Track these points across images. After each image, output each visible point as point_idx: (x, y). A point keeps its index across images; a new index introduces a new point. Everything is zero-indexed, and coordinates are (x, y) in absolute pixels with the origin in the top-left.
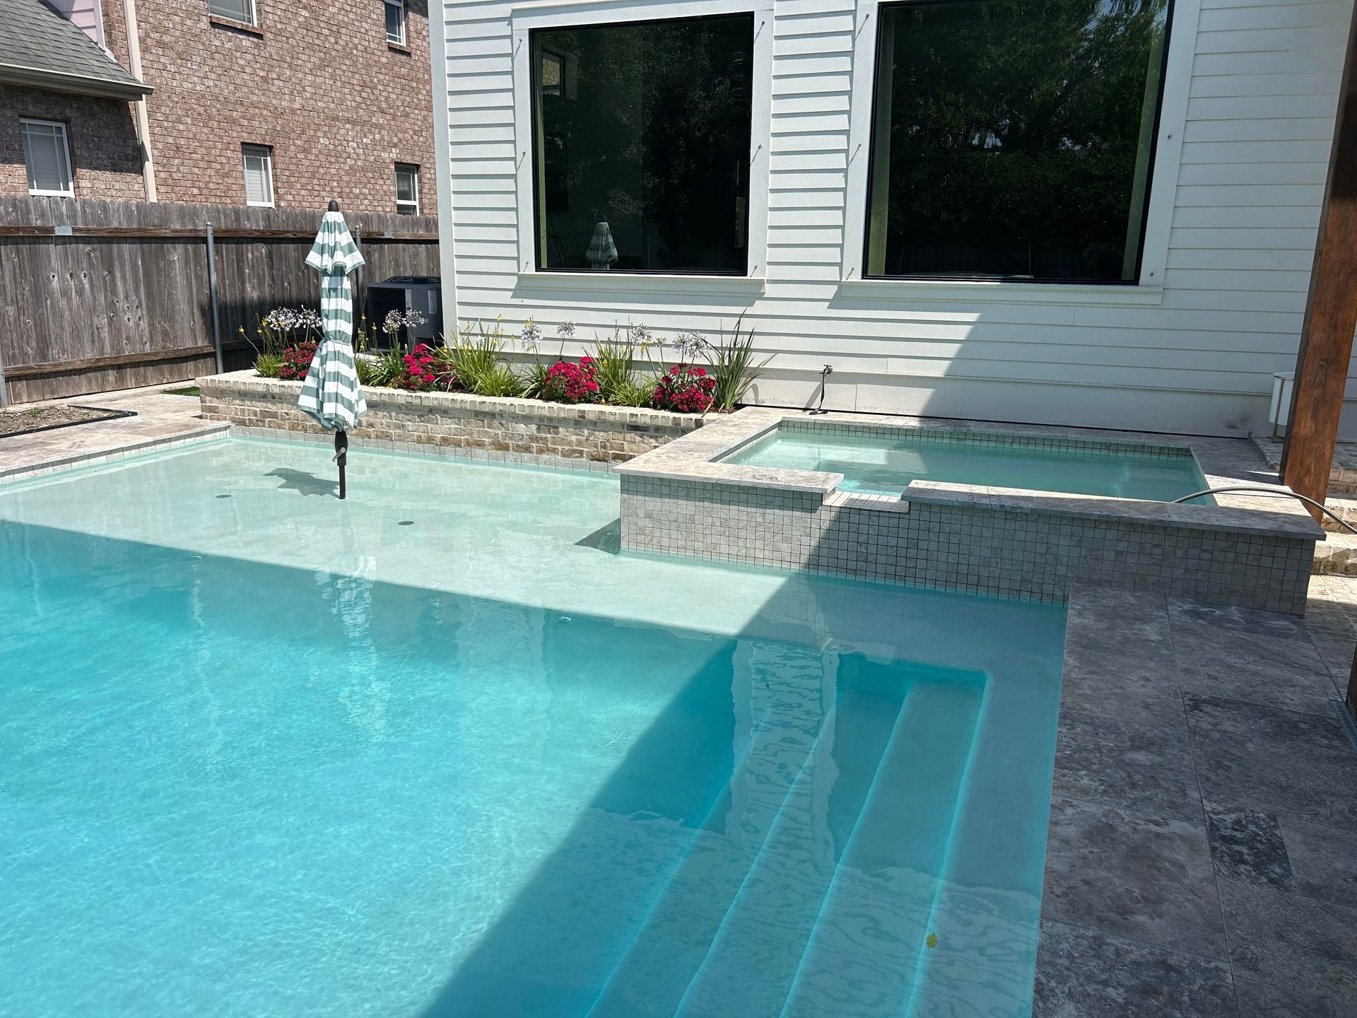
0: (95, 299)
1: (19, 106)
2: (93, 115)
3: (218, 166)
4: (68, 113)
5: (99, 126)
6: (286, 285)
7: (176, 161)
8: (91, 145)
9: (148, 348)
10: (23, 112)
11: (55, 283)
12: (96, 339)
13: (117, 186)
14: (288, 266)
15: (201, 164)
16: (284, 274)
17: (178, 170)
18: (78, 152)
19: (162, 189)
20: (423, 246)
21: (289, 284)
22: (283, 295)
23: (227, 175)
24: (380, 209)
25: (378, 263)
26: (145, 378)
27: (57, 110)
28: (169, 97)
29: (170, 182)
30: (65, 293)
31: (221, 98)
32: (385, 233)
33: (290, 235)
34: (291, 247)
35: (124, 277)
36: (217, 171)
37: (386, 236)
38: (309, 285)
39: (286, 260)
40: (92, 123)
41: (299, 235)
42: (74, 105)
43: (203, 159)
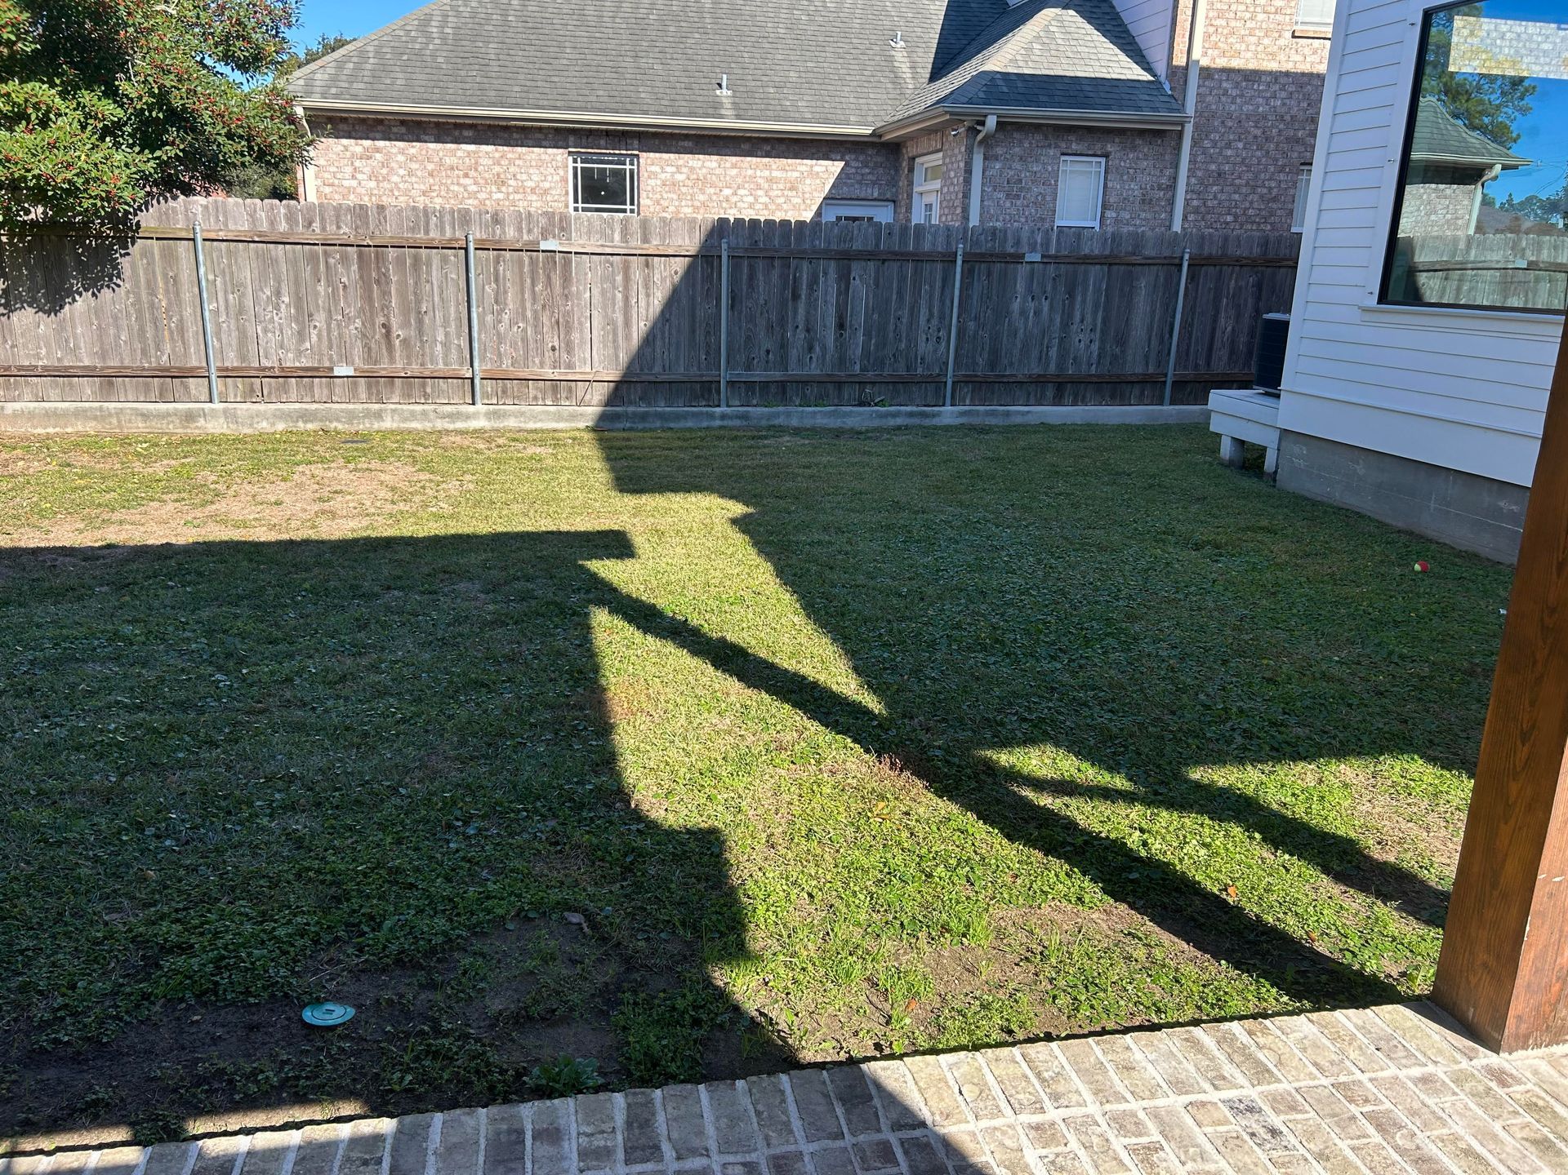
0: (1051, 320)
1: (1063, 145)
2: (1134, 148)
3: (1265, 191)
4: (1109, 148)
5: (1138, 158)
7: (1215, 188)
8: (1125, 177)
9: (1093, 370)
10: (1065, 151)
11: (1016, 306)
12: (1043, 358)
13: (1143, 215)
15: (1244, 190)
17: (1215, 197)
18: (1110, 184)
19: (1191, 217)
23: (1275, 199)
26: (1084, 397)
27: (1098, 146)
28: (1223, 122)
29: (1203, 209)
30: (1023, 312)
31: (1288, 118)
35: (1084, 301)
36: (1262, 196)
40: (1131, 156)
42: (1117, 140)
43: (1247, 184)
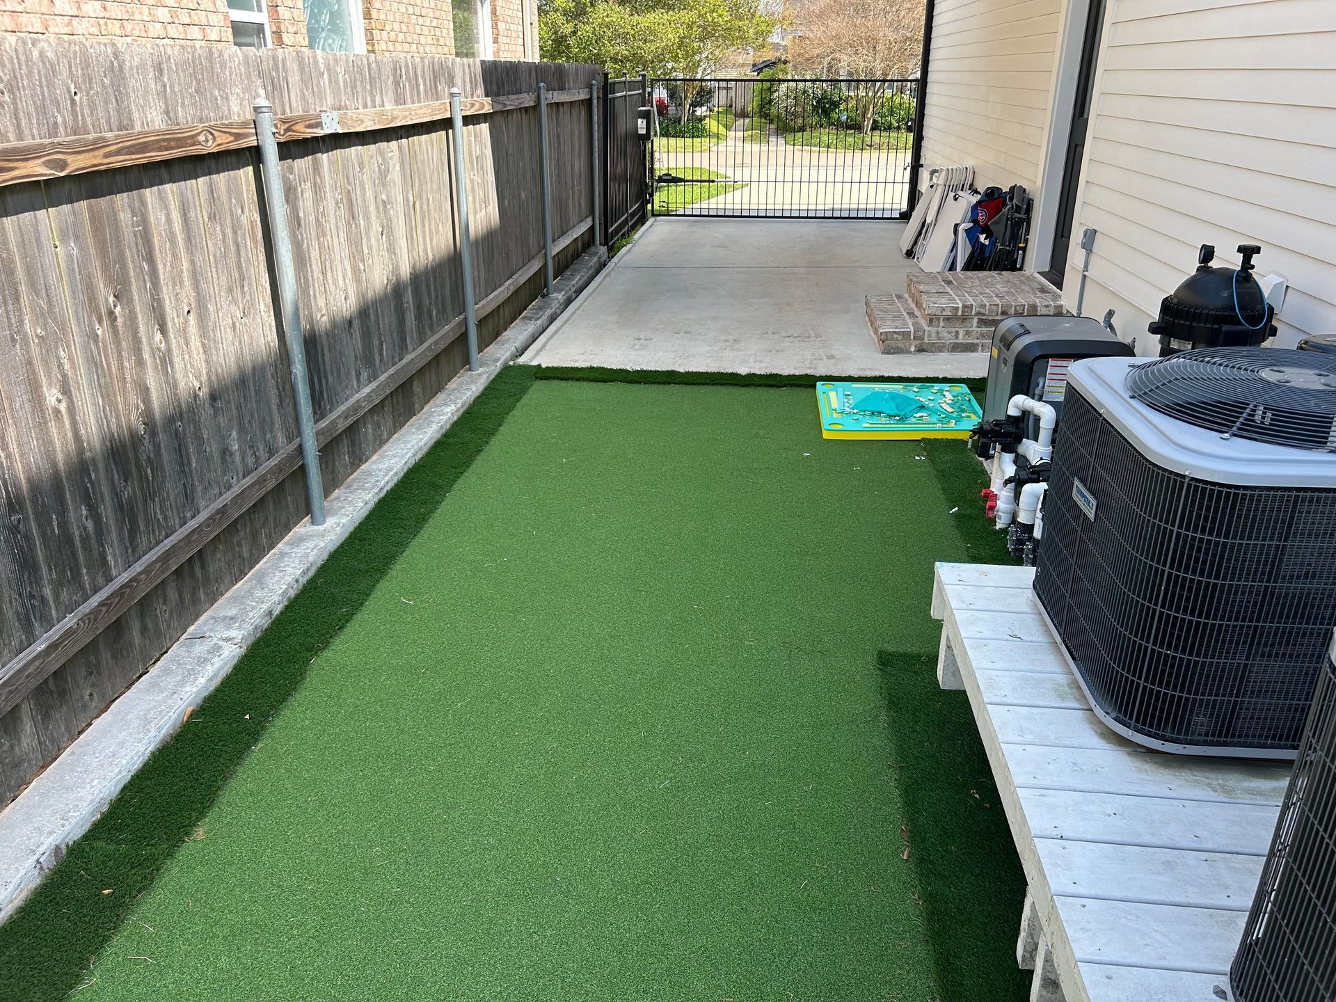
6: (52, 396)
14: (47, 314)
16: (35, 350)
20: (394, 144)
21: (66, 391)
22: (47, 442)
24: (195, 33)
25: (312, 218)
32: (324, 118)
33: (38, 169)
34: (48, 219)
37: (328, 130)
38: (140, 362)
39: (33, 285)
41: (77, 164)
